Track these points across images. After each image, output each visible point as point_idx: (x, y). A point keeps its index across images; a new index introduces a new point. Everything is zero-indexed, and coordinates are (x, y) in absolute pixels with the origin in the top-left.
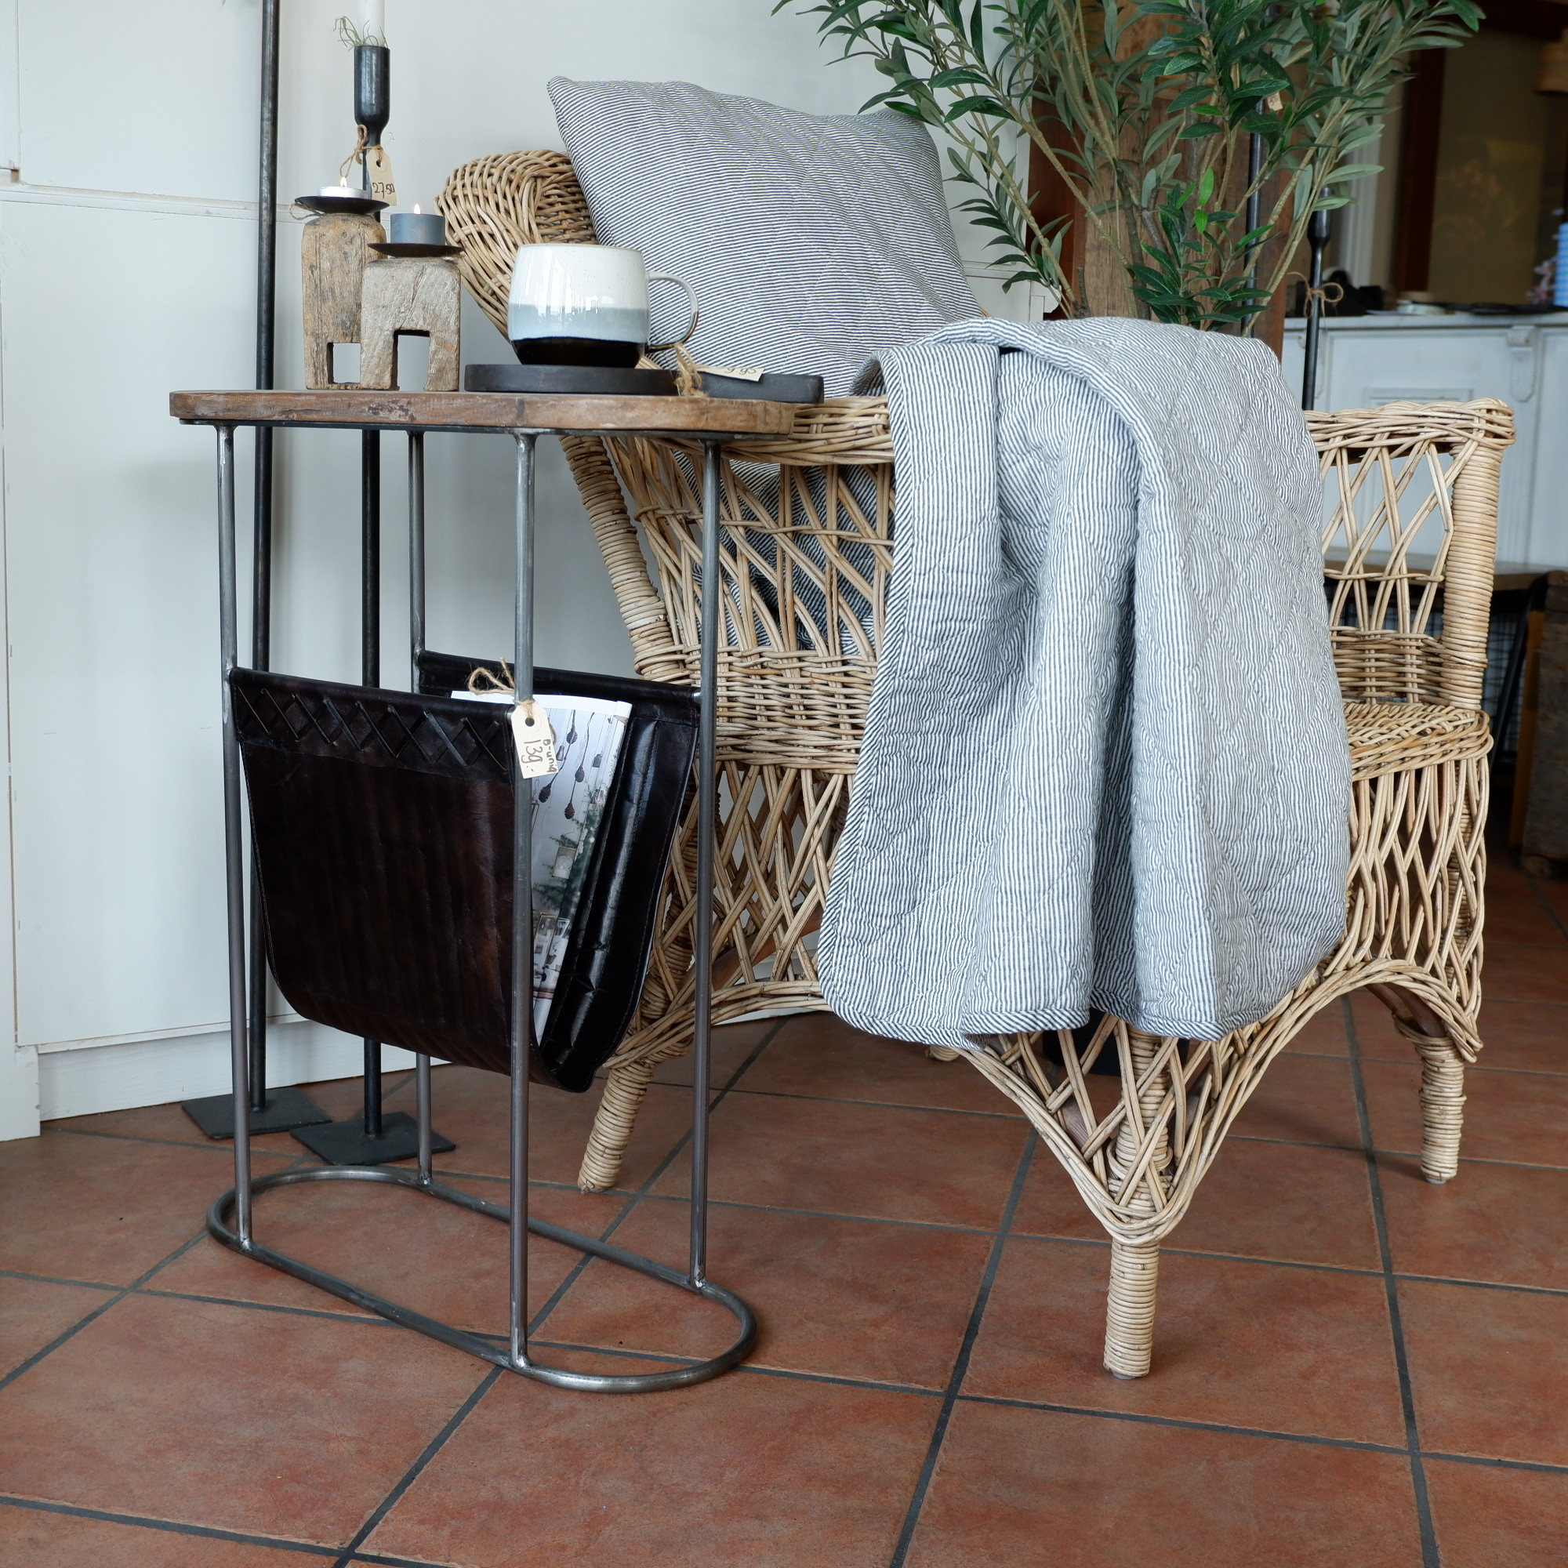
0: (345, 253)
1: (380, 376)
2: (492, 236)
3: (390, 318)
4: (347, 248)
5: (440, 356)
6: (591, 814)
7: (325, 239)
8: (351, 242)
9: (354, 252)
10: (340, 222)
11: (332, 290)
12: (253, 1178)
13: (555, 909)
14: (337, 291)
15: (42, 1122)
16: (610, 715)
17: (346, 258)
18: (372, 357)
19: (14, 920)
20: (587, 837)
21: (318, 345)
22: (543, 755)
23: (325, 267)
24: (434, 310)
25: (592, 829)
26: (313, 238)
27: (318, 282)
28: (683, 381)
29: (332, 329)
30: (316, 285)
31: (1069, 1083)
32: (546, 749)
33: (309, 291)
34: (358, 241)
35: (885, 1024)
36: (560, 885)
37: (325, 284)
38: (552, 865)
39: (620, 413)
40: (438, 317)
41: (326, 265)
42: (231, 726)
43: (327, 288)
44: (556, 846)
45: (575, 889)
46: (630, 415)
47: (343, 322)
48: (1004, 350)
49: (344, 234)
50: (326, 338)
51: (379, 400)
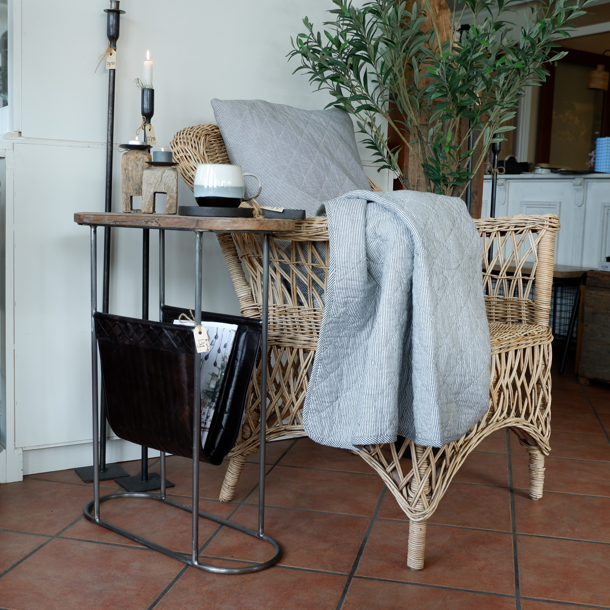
0: (137, 164)
1: (149, 209)
2: (190, 157)
3: (153, 188)
4: (138, 163)
5: (170, 201)
6: (223, 365)
7: (130, 159)
8: (139, 160)
9: (140, 164)
10: (135, 154)
11: (132, 178)
12: (100, 497)
13: (210, 399)
14: (134, 177)
15: (23, 476)
16: (230, 329)
17: (137, 166)
18: (146, 202)
19: (15, 402)
20: (222, 373)
21: (127, 197)
22: (205, 345)
24: (168, 185)
25: (223, 370)
26: (126, 159)
27: (127, 175)
28: (256, 212)
29: (132, 191)
30: (127, 176)
31: (394, 463)
32: (206, 343)
33: (124, 178)
34: (142, 160)
35: (327, 441)
36: (211, 390)
37: (130, 175)
38: (209, 383)
39: (232, 225)
40: (169, 188)
41: (130, 168)
42: (94, 333)
43: (130, 177)
44: (210, 376)
45: (217, 392)
46: (236, 225)
47: (136, 189)
48: (369, 202)
49: (137, 157)
50: (130, 194)
51: (148, 218)
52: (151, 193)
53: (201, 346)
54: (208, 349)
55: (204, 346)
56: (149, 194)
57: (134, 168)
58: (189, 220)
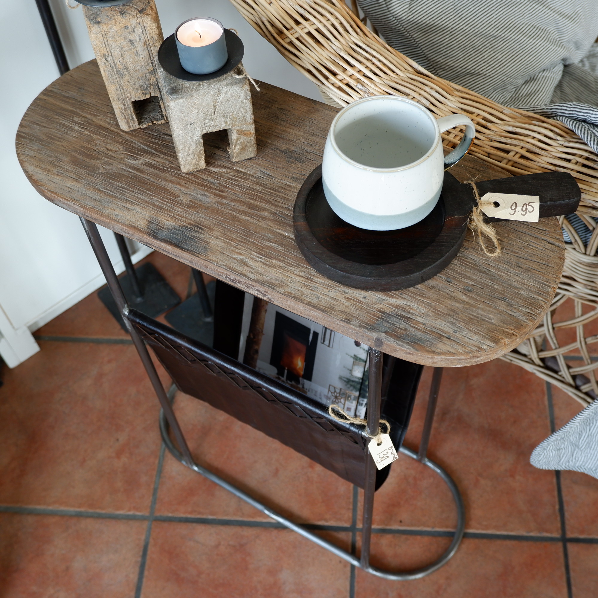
0: (130, 41)
1: (197, 164)
4: (131, 37)
7: (110, 34)
8: (134, 31)
9: (138, 38)
10: (120, 17)
11: (126, 68)
14: (131, 68)
17: (132, 44)
21: (124, 105)
22: (389, 455)
23: (116, 54)
24: (232, 116)
26: (100, 36)
27: (113, 65)
29: (133, 93)
30: (112, 68)
32: (390, 451)
33: (107, 73)
34: (139, 30)
36: (357, 380)
37: (119, 65)
38: (350, 368)
40: (235, 118)
41: (116, 53)
42: (133, 332)
43: (122, 68)
44: (352, 360)
49: (126, 27)
50: (130, 99)
51: (235, 277)
52: (196, 138)
53: (382, 459)
54: (394, 457)
55: (388, 457)
56: (192, 141)
57: (126, 48)
58: (355, 330)
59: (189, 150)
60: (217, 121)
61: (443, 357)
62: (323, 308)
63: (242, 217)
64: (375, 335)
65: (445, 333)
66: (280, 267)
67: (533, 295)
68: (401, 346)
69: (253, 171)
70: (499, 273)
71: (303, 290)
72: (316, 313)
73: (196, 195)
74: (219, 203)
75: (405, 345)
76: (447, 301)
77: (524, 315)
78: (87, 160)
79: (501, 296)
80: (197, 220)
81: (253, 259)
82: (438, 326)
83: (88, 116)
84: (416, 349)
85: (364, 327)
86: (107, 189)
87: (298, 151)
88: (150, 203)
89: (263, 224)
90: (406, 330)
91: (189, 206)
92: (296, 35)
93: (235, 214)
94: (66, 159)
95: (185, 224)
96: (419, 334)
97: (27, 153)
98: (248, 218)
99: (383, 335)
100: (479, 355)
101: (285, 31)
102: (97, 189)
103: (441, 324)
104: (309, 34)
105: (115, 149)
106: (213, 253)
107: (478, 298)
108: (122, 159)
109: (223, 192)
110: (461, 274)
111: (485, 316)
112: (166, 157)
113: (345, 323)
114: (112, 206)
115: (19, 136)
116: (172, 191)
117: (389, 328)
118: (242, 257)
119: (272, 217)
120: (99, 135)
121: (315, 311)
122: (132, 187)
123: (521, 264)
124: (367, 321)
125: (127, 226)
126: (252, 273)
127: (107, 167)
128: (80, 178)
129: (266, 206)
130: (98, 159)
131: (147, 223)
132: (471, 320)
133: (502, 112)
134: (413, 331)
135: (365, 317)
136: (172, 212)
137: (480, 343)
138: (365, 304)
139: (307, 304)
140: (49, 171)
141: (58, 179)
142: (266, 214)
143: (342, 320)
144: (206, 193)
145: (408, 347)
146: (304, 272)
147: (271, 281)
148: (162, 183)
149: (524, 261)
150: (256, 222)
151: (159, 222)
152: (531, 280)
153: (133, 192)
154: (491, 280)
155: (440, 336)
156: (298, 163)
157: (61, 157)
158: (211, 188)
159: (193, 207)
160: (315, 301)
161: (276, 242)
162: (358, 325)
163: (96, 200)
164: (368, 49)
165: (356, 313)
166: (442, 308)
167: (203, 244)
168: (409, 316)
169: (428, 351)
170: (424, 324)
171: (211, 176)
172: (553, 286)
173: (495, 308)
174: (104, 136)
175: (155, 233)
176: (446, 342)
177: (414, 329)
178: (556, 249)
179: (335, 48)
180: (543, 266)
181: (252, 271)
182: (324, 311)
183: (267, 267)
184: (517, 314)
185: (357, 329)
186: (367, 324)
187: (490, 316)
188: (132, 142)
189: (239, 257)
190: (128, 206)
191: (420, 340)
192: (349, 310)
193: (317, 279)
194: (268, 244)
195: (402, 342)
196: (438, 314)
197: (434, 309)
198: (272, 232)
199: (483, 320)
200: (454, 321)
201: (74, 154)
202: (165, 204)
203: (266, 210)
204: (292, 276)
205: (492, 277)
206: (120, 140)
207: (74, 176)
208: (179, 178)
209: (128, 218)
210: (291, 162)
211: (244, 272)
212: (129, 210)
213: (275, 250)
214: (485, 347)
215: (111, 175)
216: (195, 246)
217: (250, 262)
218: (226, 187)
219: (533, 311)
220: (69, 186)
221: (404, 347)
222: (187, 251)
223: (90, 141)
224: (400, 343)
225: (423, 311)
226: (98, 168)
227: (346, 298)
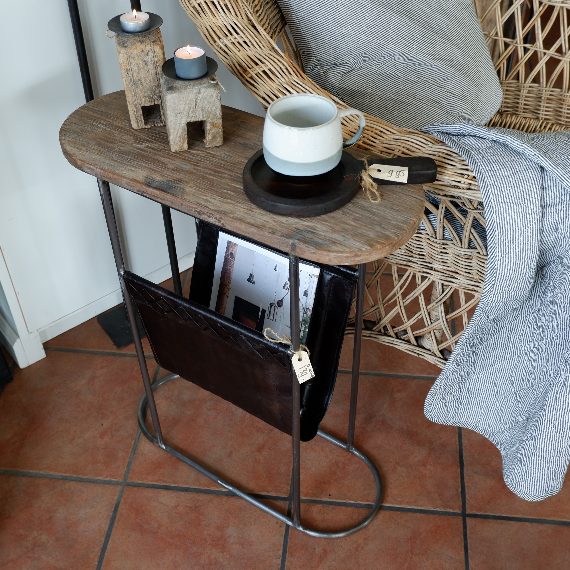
0: (145, 61)
1: (182, 146)
3: (184, 118)
4: (145, 58)
5: (213, 131)
6: (306, 319)
7: (132, 55)
8: (147, 55)
9: (150, 60)
10: (139, 44)
11: (140, 81)
14: (143, 80)
16: (310, 272)
17: (146, 63)
20: (305, 329)
21: (136, 108)
22: (308, 371)
23: (134, 70)
24: (207, 110)
25: (307, 326)
26: (125, 55)
27: (132, 77)
29: (143, 100)
30: (131, 79)
32: (308, 369)
33: (127, 83)
34: (151, 54)
35: (451, 422)
37: (136, 78)
40: (209, 113)
41: (135, 69)
42: (126, 293)
43: (137, 80)
47: (149, 96)
49: (143, 51)
50: (141, 104)
51: (201, 209)
52: (182, 125)
53: (303, 374)
54: (311, 375)
55: (307, 373)
56: (179, 127)
57: (141, 66)
58: (278, 239)
59: (177, 134)
60: (197, 113)
61: (335, 254)
62: (258, 225)
63: (209, 176)
64: (291, 241)
65: (338, 241)
66: (231, 203)
67: (399, 224)
68: (308, 247)
69: (220, 153)
70: (379, 212)
71: (246, 216)
72: (253, 229)
73: (179, 164)
74: (195, 169)
75: (310, 247)
76: (341, 224)
77: (392, 233)
78: (108, 144)
79: (378, 223)
80: (179, 177)
81: (214, 199)
82: (333, 237)
83: (110, 121)
84: (317, 249)
85: (284, 236)
86: (119, 160)
87: (251, 144)
88: (148, 168)
89: (223, 181)
90: (312, 238)
91: (174, 170)
92: (256, 72)
93: (205, 175)
94: (93, 143)
95: (170, 180)
96: (320, 241)
97: (66, 139)
98: (213, 177)
99: (296, 241)
100: (359, 254)
101: (248, 69)
102: (112, 159)
103: (336, 236)
104: (264, 72)
105: (126, 139)
106: (187, 195)
107: (362, 224)
108: (132, 144)
109: (198, 163)
110: (352, 211)
111: (366, 233)
112: (161, 144)
113: (272, 234)
114: (122, 168)
115: (62, 130)
116: (164, 162)
117: (301, 237)
118: (207, 198)
119: (230, 177)
120: (118, 131)
121: (253, 228)
122: (137, 159)
123: (393, 207)
124: (286, 233)
125: (131, 180)
126: (213, 206)
127: (121, 148)
128: (101, 153)
129: (226, 172)
130: (115, 143)
131: (145, 178)
132: (356, 235)
133: (393, 129)
134: (317, 240)
135: (285, 231)
136: (162, 173)
137: (361, 247)
138: (286, 224)
139: (247, 223)
140: (81, 149)
141: (86, 154)
142: (226, 175)
143: (270, 233)
144: (186, 164)
145: (312, 248)
146: (247, 206)
147: (225, 210)
148: (157, 157)
149: (396, 206)
150: (218, 179)
151: (153, 178)
152: (399, 216)
153: (137, 161)
154: (373, 215)
155: (334, 243)
156: (250, 150)
157: (90, 141)
158: (190, 161)
159: (177, 170)
160: (252, 222)
161: (230, 190)
162: (280, 235)
163: (111, 165)
164: (303, 85)
165: (279, 229)
166: (337, 228)
167: (181, 190)
168: (315, 231)
169: (325, 250)
170: (324, 236)
171: (191, 155)
172: (414, 219)
173: (373, 229)
174: (121, 132)
175: (149, 183)
176: (338, 246)
177: (317, 239)
178: (419, 201)
179: (281, 82)
180: (408, 209)
181: (213, 205)
182: (258, 227)
183: (223, 204)
184: (387, 233)
185: (279, 237)
186: (287, 235)
187: (369, 233)
188: (139, 136)
189: (205, 198)
190: (133, 169)
191: (321, 244)
192: (275, 227)
193: (255, 210)
194: (225, 191)
195: (309, 245)
196: (334, 231)
197: (332, 228)
198: (228, 185)
199: (364, 235)
200: (345, 235)
201: (99, 140)
202: (158, 169)
203: (226, 174)
204: (239, 208)
205: (374, 214)
206: (131, 134)
207: (98, 152)
208: (169, 155)
209: (132, 175)
210: (246, 150)
211: (207, 205)
212: (133, 171)
213: (229, 194)
214: (363, 249)
215: (123, 152)
216: (176, 191)
217: (212, 200)
218: (200, 161)
219: (398, 231)
220: (93, 157)
221: (310, 248)
222: (170, 194)
223: (110, 133)
224: (307, 245)
225: (324, 229)
226: (115, 148)
227: (274, 221)
